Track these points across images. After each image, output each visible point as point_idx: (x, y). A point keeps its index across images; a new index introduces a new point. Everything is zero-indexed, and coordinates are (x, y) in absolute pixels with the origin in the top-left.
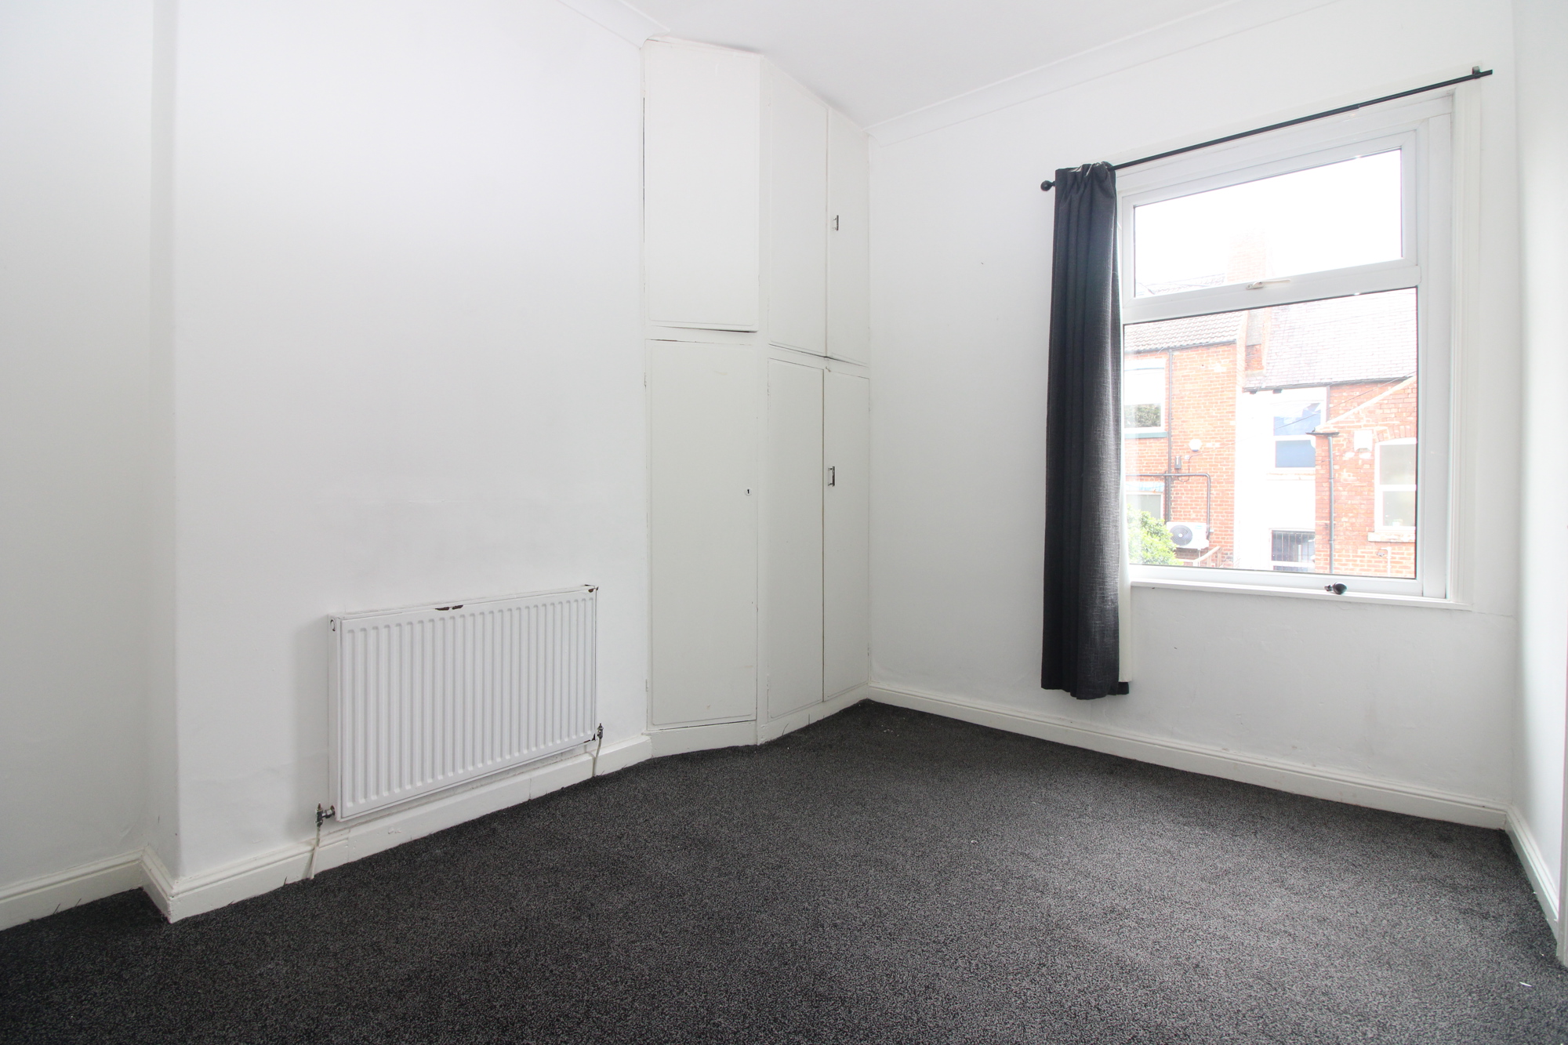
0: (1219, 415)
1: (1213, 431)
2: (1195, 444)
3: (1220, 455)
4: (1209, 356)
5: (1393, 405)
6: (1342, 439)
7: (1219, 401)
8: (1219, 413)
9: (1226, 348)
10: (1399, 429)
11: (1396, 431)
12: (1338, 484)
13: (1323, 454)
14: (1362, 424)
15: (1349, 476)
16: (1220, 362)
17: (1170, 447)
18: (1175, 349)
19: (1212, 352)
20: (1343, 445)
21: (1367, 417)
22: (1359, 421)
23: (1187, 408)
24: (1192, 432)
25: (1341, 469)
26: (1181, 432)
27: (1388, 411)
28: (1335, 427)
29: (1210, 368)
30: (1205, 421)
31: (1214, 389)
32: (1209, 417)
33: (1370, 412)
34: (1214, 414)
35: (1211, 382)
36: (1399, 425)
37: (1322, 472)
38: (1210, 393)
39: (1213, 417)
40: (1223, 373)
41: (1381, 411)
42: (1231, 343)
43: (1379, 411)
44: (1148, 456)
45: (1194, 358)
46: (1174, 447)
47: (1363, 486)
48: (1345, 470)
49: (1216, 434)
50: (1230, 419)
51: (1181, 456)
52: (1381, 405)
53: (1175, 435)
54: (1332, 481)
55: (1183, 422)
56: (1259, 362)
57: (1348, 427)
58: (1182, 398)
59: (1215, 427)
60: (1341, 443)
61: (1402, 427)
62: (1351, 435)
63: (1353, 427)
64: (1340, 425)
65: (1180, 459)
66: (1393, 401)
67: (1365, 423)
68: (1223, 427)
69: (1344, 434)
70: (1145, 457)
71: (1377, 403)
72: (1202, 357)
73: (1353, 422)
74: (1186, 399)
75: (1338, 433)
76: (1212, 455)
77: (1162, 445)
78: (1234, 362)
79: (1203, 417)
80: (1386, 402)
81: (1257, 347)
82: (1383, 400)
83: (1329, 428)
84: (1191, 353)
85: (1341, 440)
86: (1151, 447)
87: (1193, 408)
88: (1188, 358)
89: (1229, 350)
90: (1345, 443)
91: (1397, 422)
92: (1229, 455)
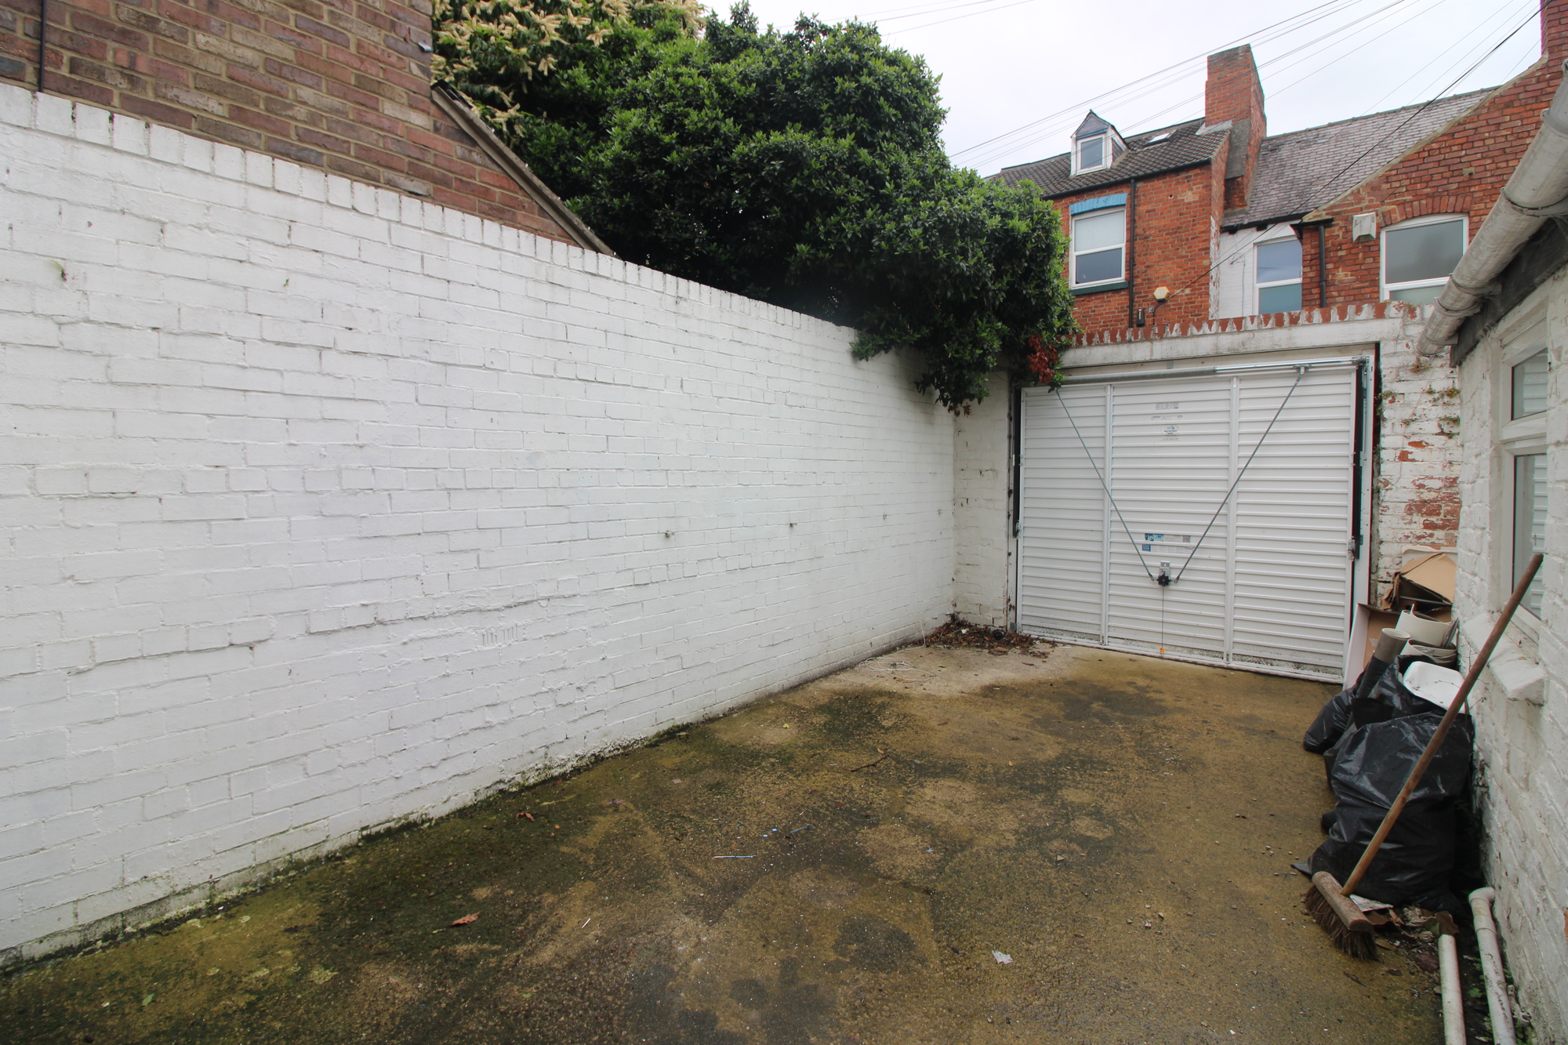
0: (1189, 254)
1: (1182, 274)
2: (1161, 293)
3: (1191, 303)
4: (1178, 183)
5: (1404, 176)
6: (1337, 228)
7: (1190, 237)
8: (1191, 252)
9: (1198, 171)
10: (1412, 207)
11: (1408, 209)
12: (1332, 288)
13: (1313, 251)
14: (1363, 205)
15: (1346, 275)
16: (1191, 189)
17: (1132, 300)
18: (1138, 179)
19: (1182, 178)
20: (1338, 236)
21: (1369, 196)
22: (1359, 203)
23: (1152, 250)
24: (1158, 278)
25: (1336, 268)
26: (1145, 280)
27: (1397, 184)
28: (1327, 214)
29: (1179, 198)
30: (1173, 263)
31: (1184, 223)
32: (1178, 258)
33: (1373, 189)
34: (1184, 254)
35: (1181, 214)
36: (1411, 202)
37: (1311, 275)
38: (1179, 228)
39: (1182, 257)
40: (1194, 202)
41: (1388, 186)
42: (1206, 164)
43: (1385, 186)
44: (1106, 313)
45: (1161, 187)
46: (1136, 299)
47: (1363, 287)
48: (1340, 269)
49: (1186, 278)
50: (1204, 258)
51: (1144, 309)
52: (1387, 177)
53: (1137, 285)
54: (1324, 283)
55: (1148, 267)
56: (1242, 198)
57: (1345, 212)
58: (1146, 238)
59: (1185, 270)
60: (1336, 233)
61: (1416, 203)
62: (1349, 221)
63: (1352, 211)
64: (1335, 210)
65: (1143, 313)
66: (1404, 170)
67: (1367, 203)
68: (1194, 268)
69: (1340, 222)
70: (1102, 314)
71: (1383, 175)
72: (1170, 186)
73: (1352, 204)
74: (1151, 238)
75: (1332, 220)
76: (1182, 304)
77: (1122, 299)
78: (1208, 187)
79: (1170, 259)
80: (1394, 172)
81: (1239, 180)
82: (1390, 170)
83: (1320, 216)
84: (1158, 184)
85: (1337, 231)
86: (1110, 301)
87: (1159, 249)
88: (1153, 189)
89: (1203, 173)
90: (1341, 234)
91: (1409, 198)
92: (1201, 302)
